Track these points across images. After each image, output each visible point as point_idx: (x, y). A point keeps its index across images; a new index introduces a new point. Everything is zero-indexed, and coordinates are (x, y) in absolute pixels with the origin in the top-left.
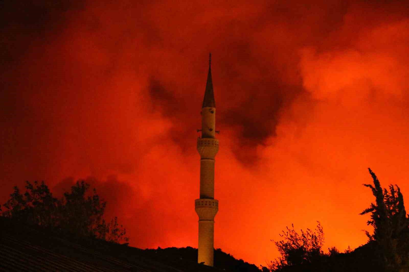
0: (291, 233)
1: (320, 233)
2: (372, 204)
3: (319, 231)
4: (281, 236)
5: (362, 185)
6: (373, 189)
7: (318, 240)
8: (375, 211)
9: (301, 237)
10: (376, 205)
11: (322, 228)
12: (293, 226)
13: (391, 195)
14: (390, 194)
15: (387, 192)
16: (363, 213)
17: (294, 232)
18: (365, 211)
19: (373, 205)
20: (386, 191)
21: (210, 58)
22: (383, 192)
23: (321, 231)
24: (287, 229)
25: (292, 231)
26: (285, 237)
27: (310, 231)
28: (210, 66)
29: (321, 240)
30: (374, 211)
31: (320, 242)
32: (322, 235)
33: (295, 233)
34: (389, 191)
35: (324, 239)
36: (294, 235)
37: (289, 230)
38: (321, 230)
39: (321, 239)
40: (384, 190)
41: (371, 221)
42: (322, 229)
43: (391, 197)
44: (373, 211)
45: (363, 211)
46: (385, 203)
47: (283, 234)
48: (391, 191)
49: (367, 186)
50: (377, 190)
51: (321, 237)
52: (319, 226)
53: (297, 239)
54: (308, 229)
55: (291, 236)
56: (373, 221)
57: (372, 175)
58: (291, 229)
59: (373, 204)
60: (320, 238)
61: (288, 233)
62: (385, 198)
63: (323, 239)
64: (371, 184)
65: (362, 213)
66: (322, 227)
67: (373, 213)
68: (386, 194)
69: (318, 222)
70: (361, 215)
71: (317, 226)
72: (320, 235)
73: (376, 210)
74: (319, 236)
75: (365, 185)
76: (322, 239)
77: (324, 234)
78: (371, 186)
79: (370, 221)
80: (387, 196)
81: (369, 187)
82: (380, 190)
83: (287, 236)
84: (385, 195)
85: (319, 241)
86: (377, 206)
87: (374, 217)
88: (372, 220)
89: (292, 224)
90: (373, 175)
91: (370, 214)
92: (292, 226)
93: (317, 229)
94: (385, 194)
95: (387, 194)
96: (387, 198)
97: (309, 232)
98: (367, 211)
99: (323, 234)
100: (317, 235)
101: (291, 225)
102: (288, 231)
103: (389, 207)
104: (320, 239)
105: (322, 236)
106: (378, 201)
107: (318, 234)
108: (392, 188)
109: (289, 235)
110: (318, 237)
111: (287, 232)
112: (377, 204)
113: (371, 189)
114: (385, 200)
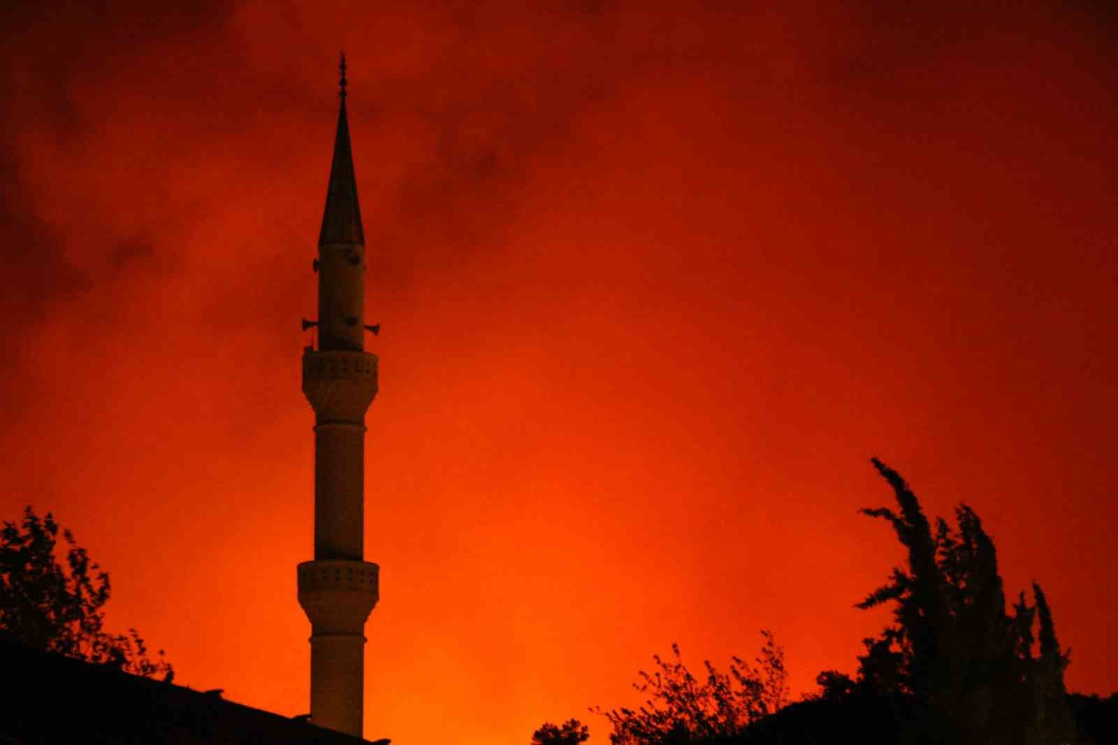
0: (673, 676)
1: (774, 670)
2: (896, 572)
3: (769, 665)
4: (638, 688)
5: (858, 512)
6: (898, 523)
7: (768, 697)
8: (909, 594)
9: (707, 687)
10: (909, 575)
11: (781, 654)
12: (677, 651)
13: (960, 541)
14: (957, 536)
15: (949, 530)
16: (869, 603)
17: (681, 670)
18: (876, 594)
19: (899, 576)
20: (943, 528)
21: (343, 74)
22: (934, 530)
23: (777, 665)
24: (659, 662)
25: (673, 669)
26: (655, 689)
27: (741, 665)
28: (343, 100)
29: (779, 695)
30: (904, 596)
31: (775, 701)
32: (782, 677)
33: (685, 673)
34: (955, 526)
35: (787, 691)
36: (681, 681)
37: (665, 666)
38: (778, 661)
39: (777, 691)
40: (936, 524)
41: (897, 630)
42: (780, 659)
43: (961, 548)
44: (902, 597)
45: (869, 597)
46: (940, 566)
47: (646, 682)
48: (961, 526)
49: (875, 513)
50: (910, 526)
51: (778, 685)
52: (768, 648)
53: (692, 695)
54: (734, 658)
55: (676, 688)
56: (902, 630)
57: (887, 477)
58: (672, 660)
59: (900, 570)
60: (773, 687)
61: (662, 677)
62: (941, 549)
63: (784, 691)
64: (888, 507)
65: (864, 601)
66: (781, 651)
67: (901, 601)
68: (944, 536)
69: (766, 634)
70: (860, 609)
71: (764, 650)
72: (774, 676)
73: (910, 590)
74: (772, 680)
75: (868, 512)
76: (781, 690)
77: (787, 675)
78: (887, 514)
79: (891, 629)
80: (948, 544)
81: (882, 519)
82: (921, 522)
83: (660, 686)
84: (942, 541)
85: (773, 699)
86: (914, 576)
87: (904, 614)
88: (899, 626)
89: (675, 646)
90: (893, 478)
91: (892, 604)
92: (672, 651)
93: (763, 657)
94: (939, 537)
95: (950, 536)
96: (947, 551)
97: (737, 668)
98: (882, 596)
99: (784, 674)
100: (764, 677)
101: (671, 647)
102: (660, 669)
103: (954, 580)
104: (774, 692)
105: (781, 683)
106: (914, 561)
107: (768, 675)
108: (965, 515)
109: (664, 682)
110: (767, 684)
111: (658, 675)
112: (913, 573)
113: (890, 523)
114: (939, 558)
